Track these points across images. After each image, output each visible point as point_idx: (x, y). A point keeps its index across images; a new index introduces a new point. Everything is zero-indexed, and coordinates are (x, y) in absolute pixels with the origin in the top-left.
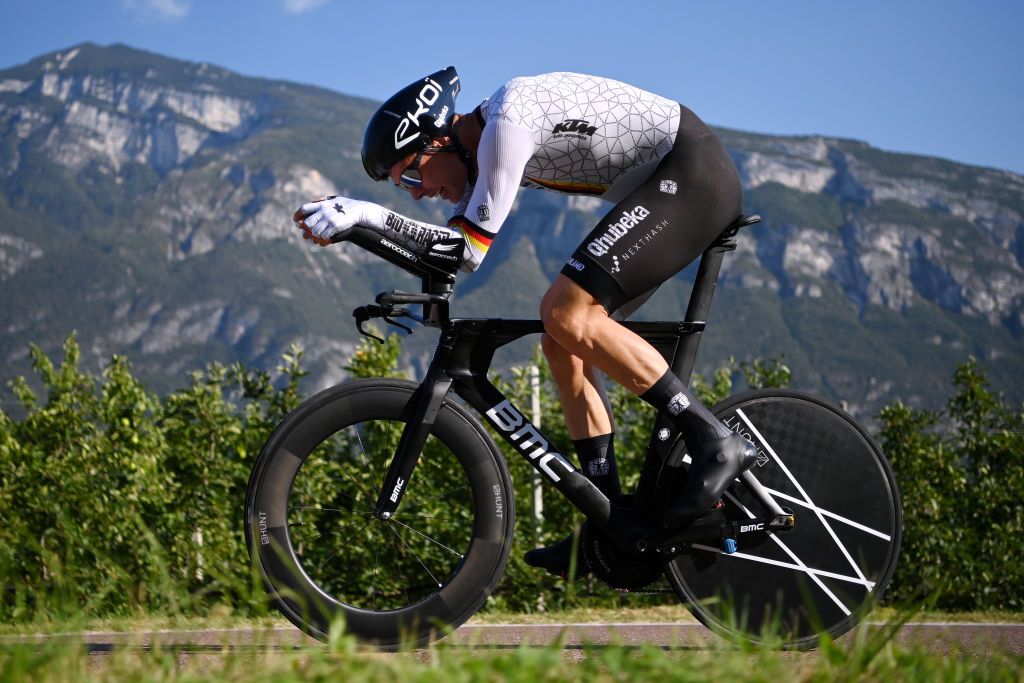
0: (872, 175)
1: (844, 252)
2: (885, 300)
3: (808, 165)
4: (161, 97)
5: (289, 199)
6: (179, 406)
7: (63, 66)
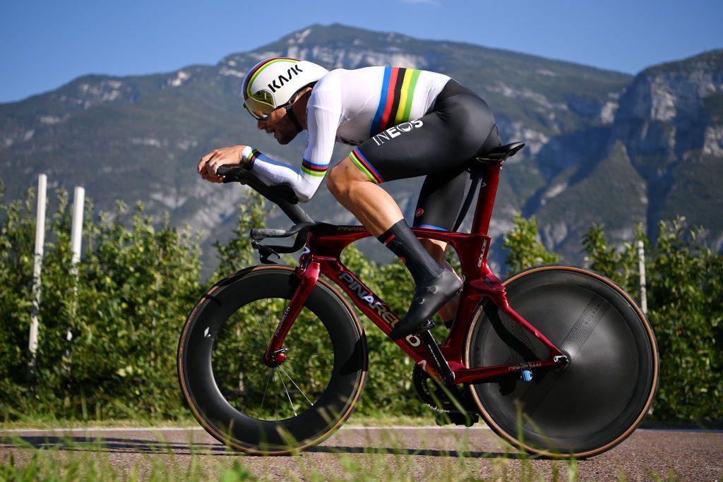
4: (364, 57)
7: (301, 41)
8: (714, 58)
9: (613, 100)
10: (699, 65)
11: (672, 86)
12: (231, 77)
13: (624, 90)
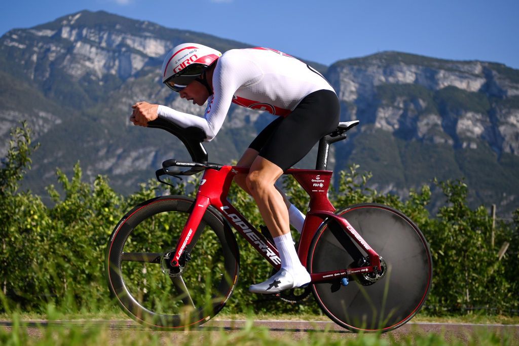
0: (507, 82)
1: (490, 124)
2: (512, 150)
3: (472, 77)
4: (124, 39)
6: (136, 201)
7: (72, 22)
8: (385, 57)
10: (374, 62)
11: (355, 76)
12: (13, 47)
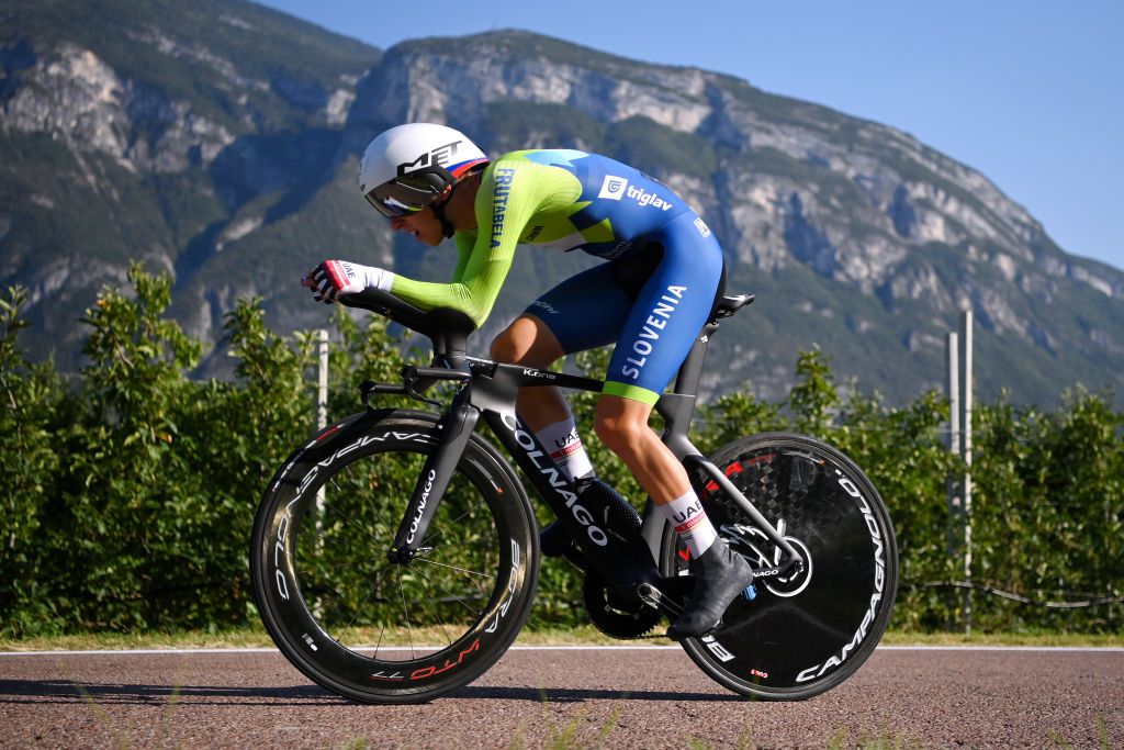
0: (750, 118)
1: (715, 203)
2: (756, 259)
3: (682, 100)
5: (54, 83)
8: (507, 41)
9: (346, 87)
10: (485, 50)
11: (441, 78)
13: (367, 73)
